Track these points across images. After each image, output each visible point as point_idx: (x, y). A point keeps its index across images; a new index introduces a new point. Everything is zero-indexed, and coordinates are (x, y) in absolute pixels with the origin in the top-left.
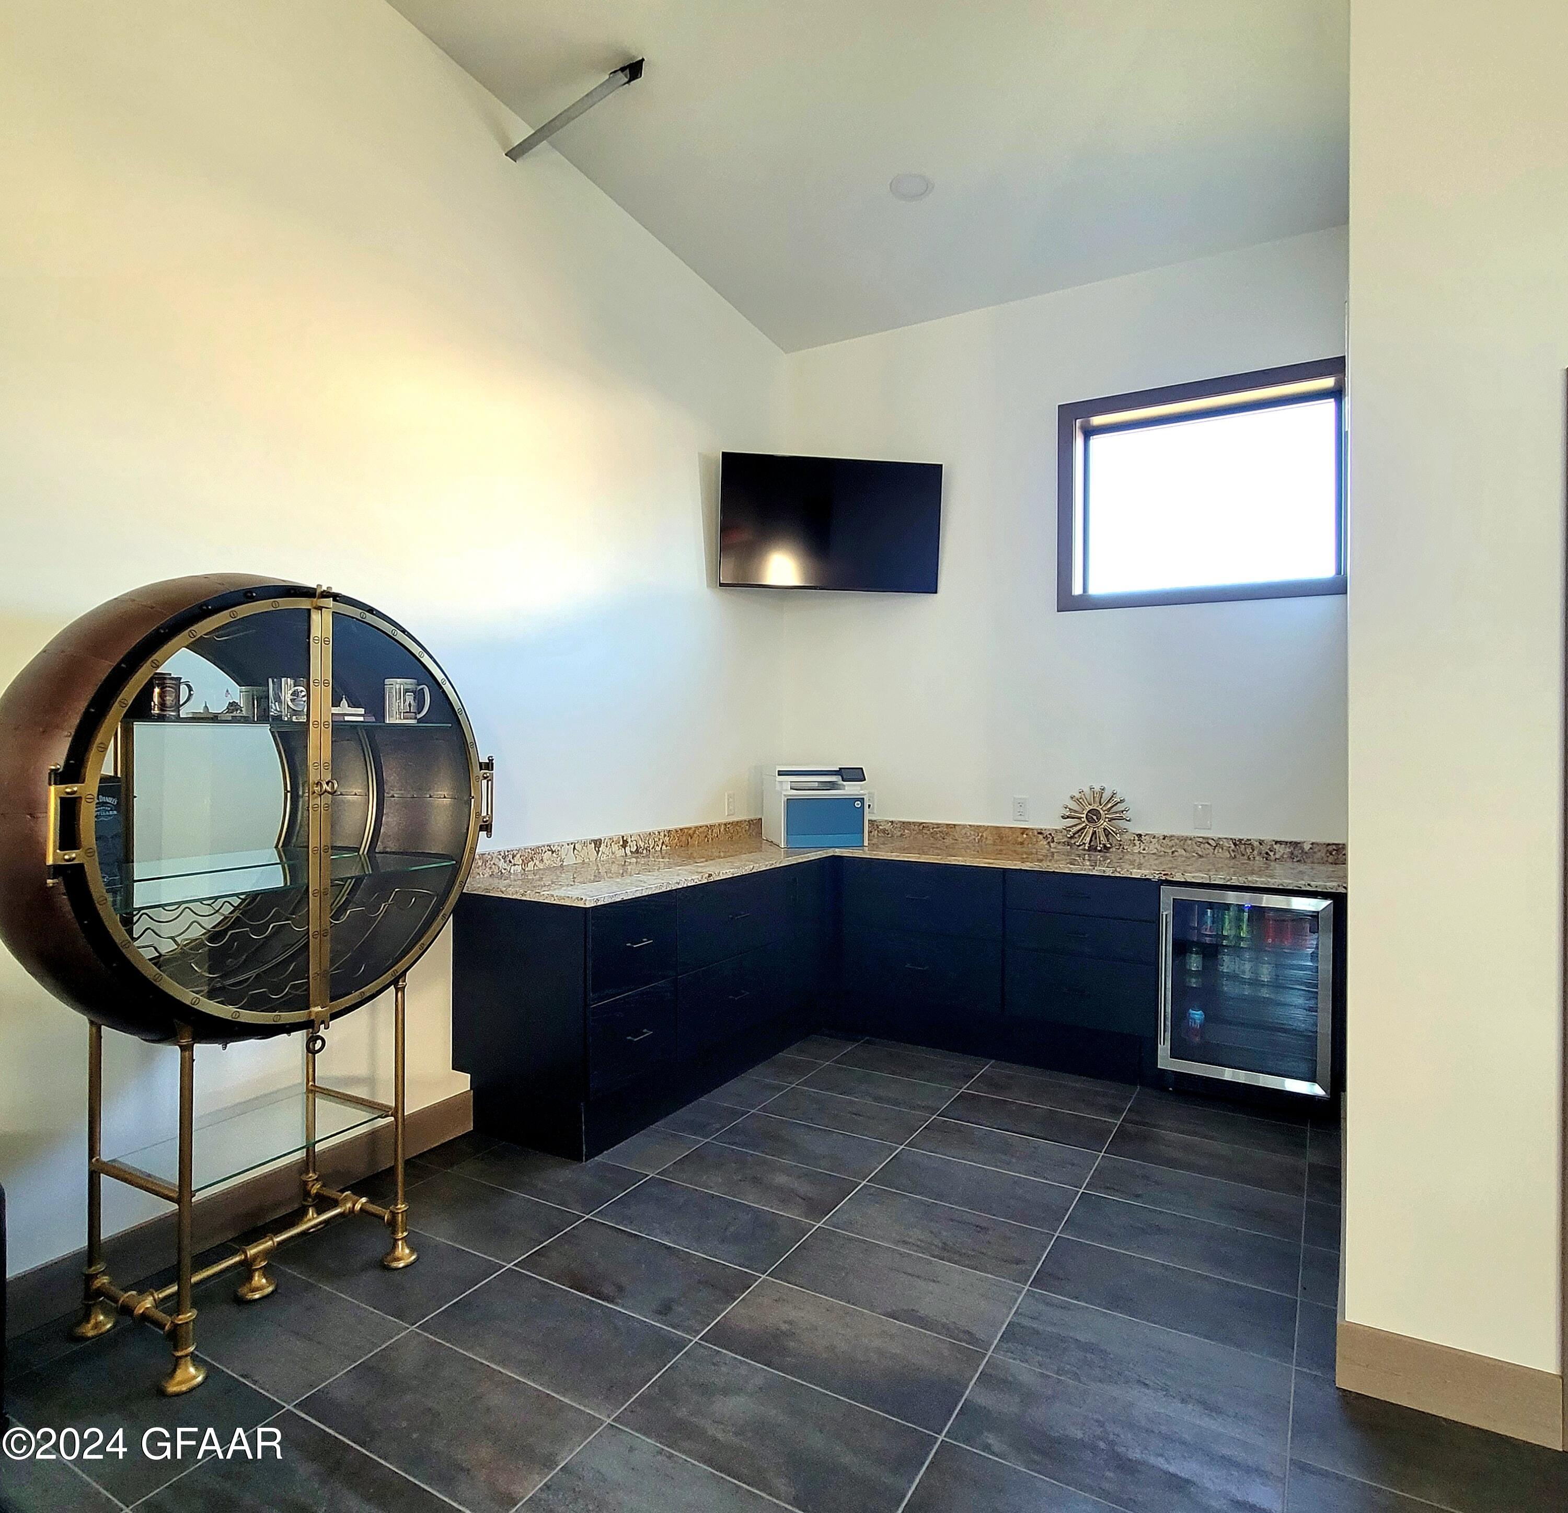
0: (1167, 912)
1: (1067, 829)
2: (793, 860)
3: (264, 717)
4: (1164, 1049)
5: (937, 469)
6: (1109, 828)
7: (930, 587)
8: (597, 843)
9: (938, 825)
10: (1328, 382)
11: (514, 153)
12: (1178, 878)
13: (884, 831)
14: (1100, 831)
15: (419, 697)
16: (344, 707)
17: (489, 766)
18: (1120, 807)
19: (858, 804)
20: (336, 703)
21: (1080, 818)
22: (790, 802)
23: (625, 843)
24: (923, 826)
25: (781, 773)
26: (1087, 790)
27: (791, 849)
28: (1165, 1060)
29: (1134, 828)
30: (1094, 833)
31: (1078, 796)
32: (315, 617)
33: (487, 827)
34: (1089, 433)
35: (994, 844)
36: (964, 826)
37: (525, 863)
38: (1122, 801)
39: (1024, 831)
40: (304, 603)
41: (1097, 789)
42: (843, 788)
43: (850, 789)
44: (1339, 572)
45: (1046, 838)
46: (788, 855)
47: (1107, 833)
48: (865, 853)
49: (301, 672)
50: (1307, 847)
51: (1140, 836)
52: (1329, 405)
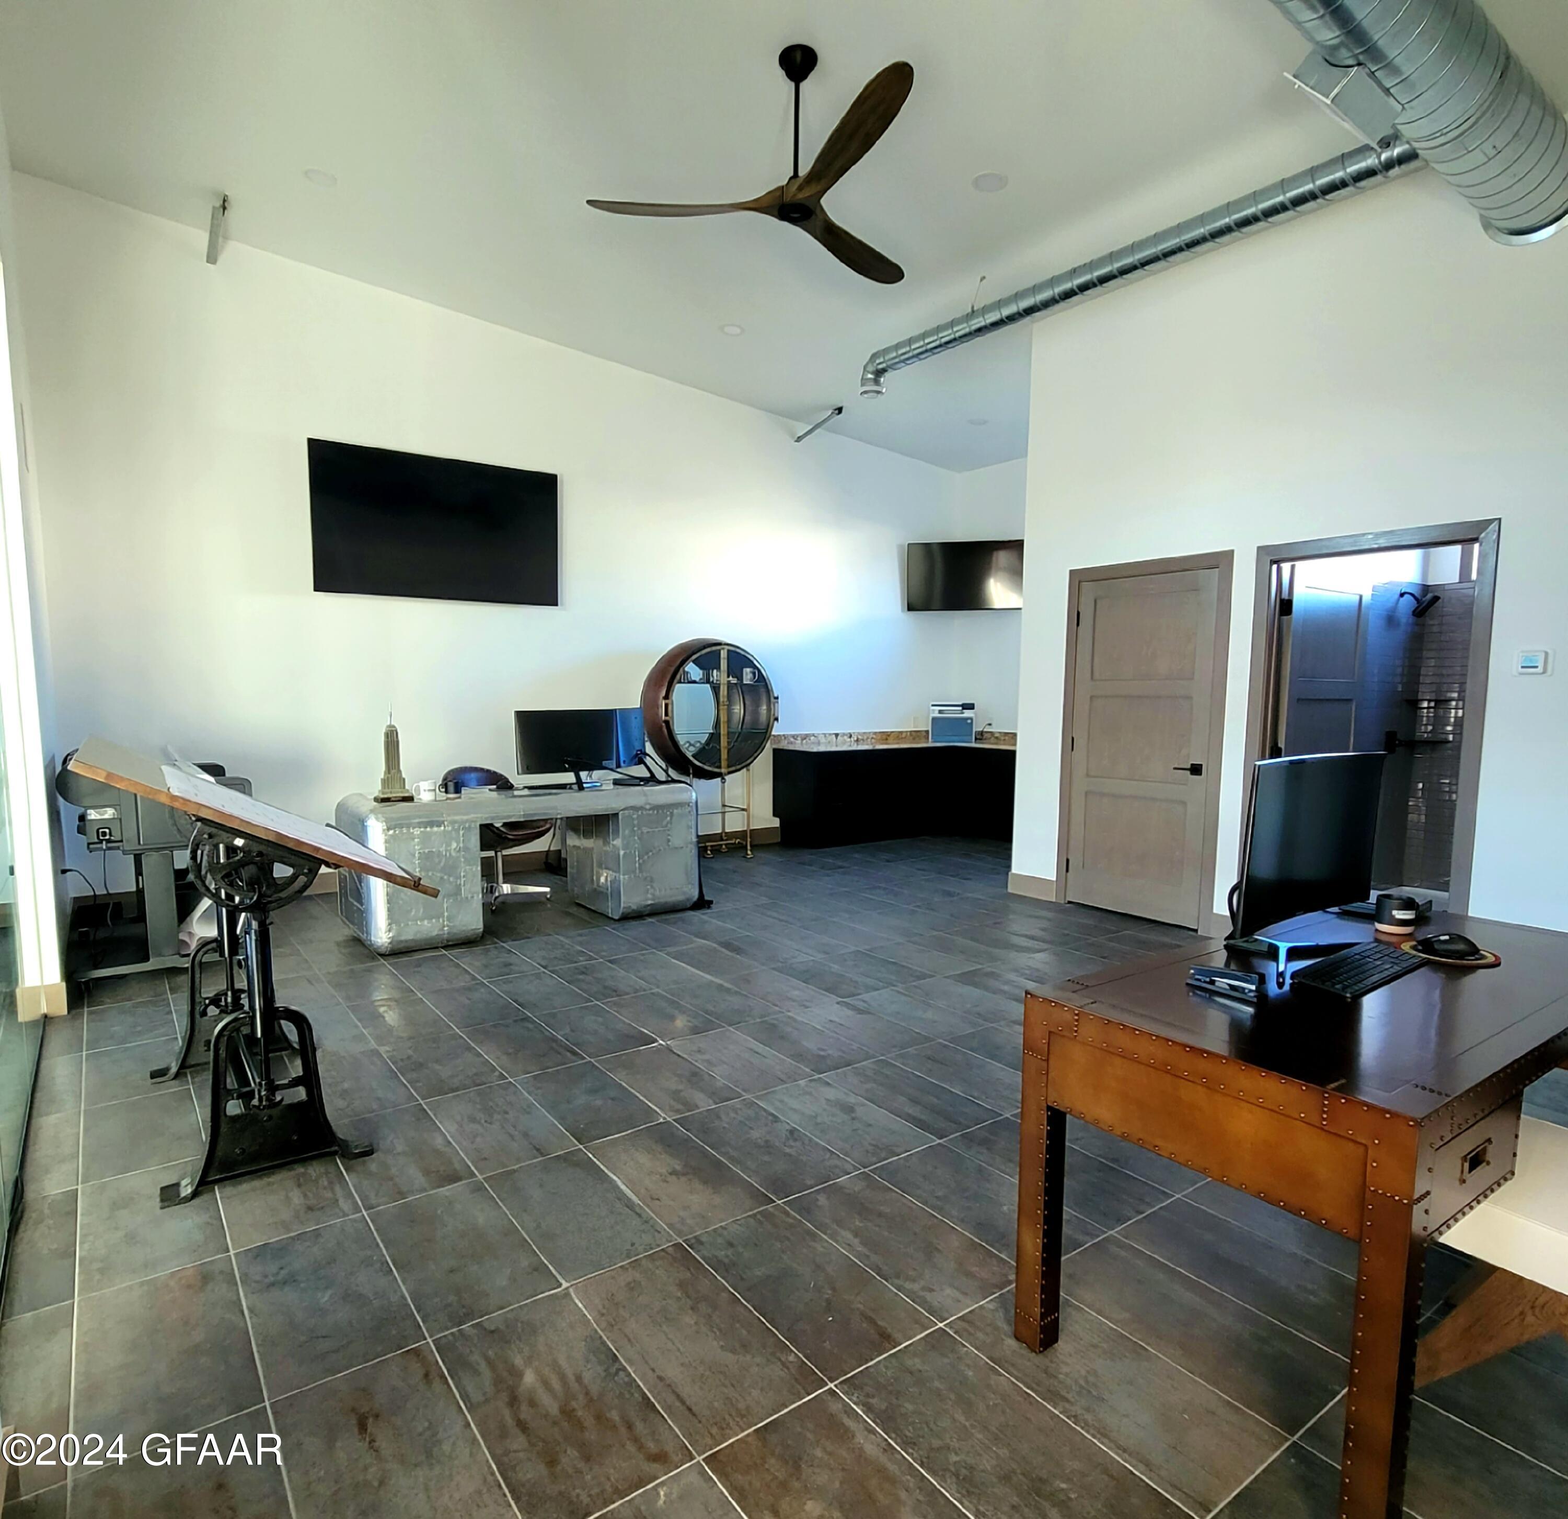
3: (708, 682)
8: (837, 735)
11: (799, 439)
13: (997, 738)
15: (754, 674)
16: (731, 678)
17: (777, 698)
19: (969, 721)
20: (728, 677)
22: (935, 719)
23: (851, 736)
25: (932, 705)
32: (722, 652)
33: (777, 719)
37: (803, 740)
40: (718, 648)
42: (963, 712)
43: (966, 714)
46: (933, 743)
49: (718, 668)
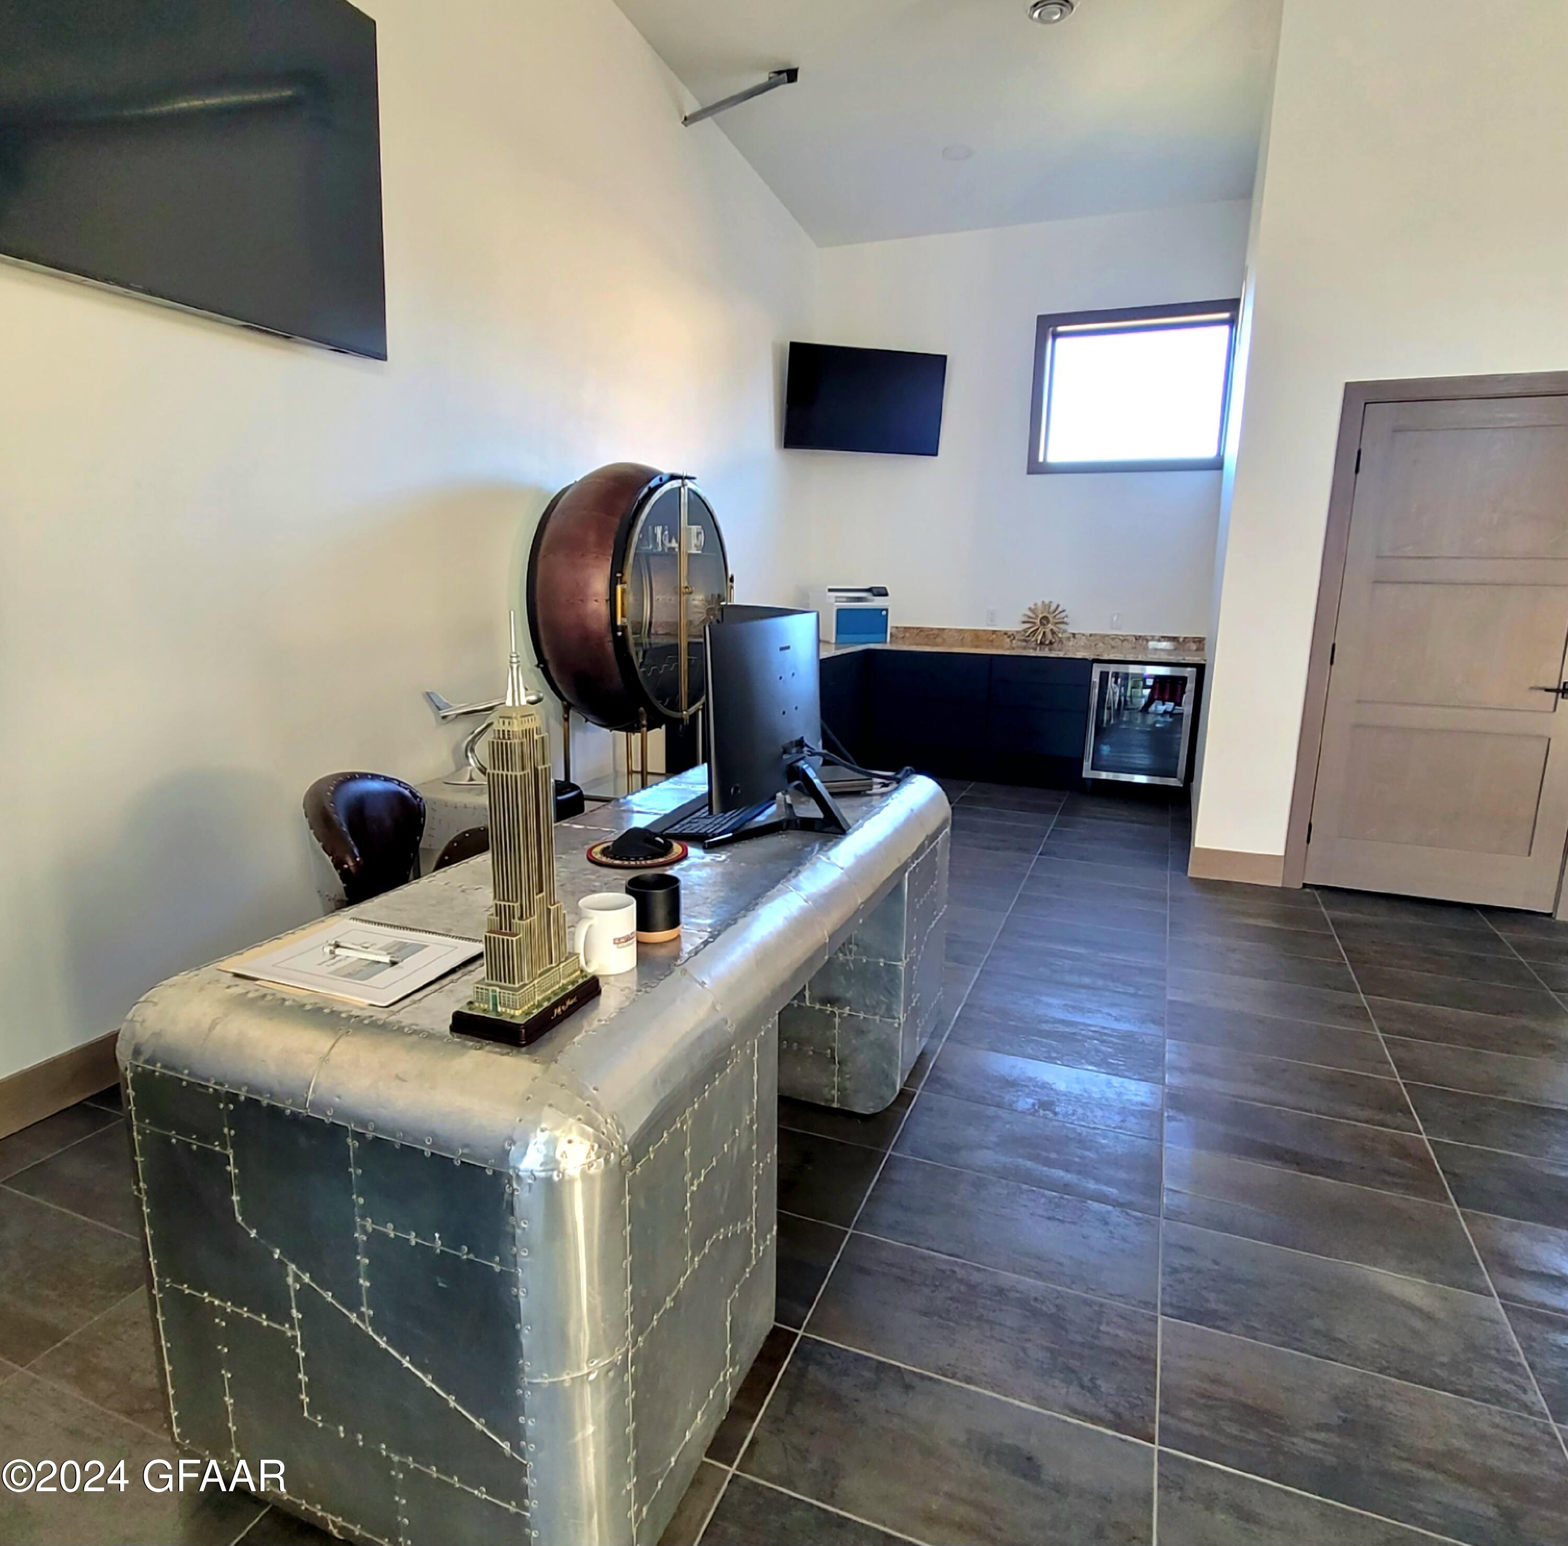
0: (1096, 678)
1: (1025, 631)
2: (839, 653)
4: (1087, 764)
5: (943, 359)
6: (1055, 629)
7: (933, 451)
9: (932, 629)
10: (1226, 315)
11: (687, 120)
12: (1106, 657)
13: (900, 632)
14: (1048, 631)
18: (1063, 614)
19: (884, 613)
21: (1034, 623)
22: (840, 611)
24: (921, 630)
25: (830, 590)
26: (1040, 604)
27: (838, 644)
28: (1088, 773)
29: (1071, 630)
30: (1044, 633)
31: (1033, 607)
32: (682, 490)
34: (1056, 335)
35: (972, 641)
36: (951, 630)
38: (1063, 611)
39: (994, 632)
40: (680, 483)
41: (1047, 602)
42: (872, 601)
43: (878, 602)
44: (1219, 454)
45: (1009, 637)
46: (837, 649)
47: (1053, 632)
48: (888, 647)
50: (1181, 640)
51: (1074, 635)
52: (1225, 329)
